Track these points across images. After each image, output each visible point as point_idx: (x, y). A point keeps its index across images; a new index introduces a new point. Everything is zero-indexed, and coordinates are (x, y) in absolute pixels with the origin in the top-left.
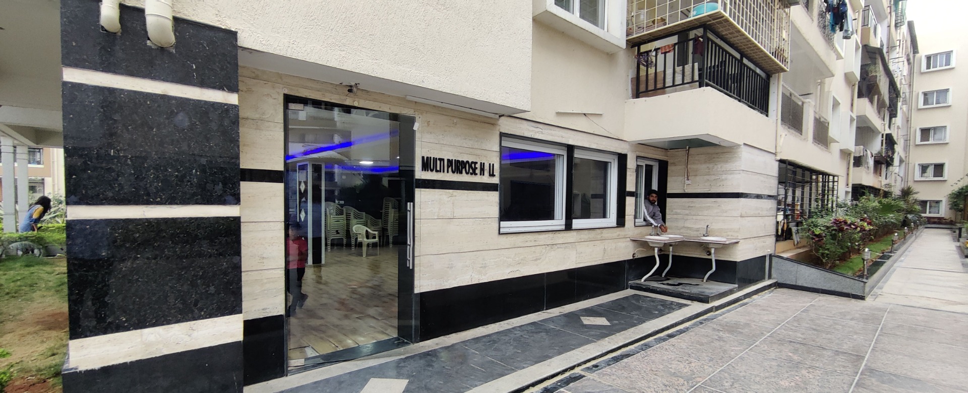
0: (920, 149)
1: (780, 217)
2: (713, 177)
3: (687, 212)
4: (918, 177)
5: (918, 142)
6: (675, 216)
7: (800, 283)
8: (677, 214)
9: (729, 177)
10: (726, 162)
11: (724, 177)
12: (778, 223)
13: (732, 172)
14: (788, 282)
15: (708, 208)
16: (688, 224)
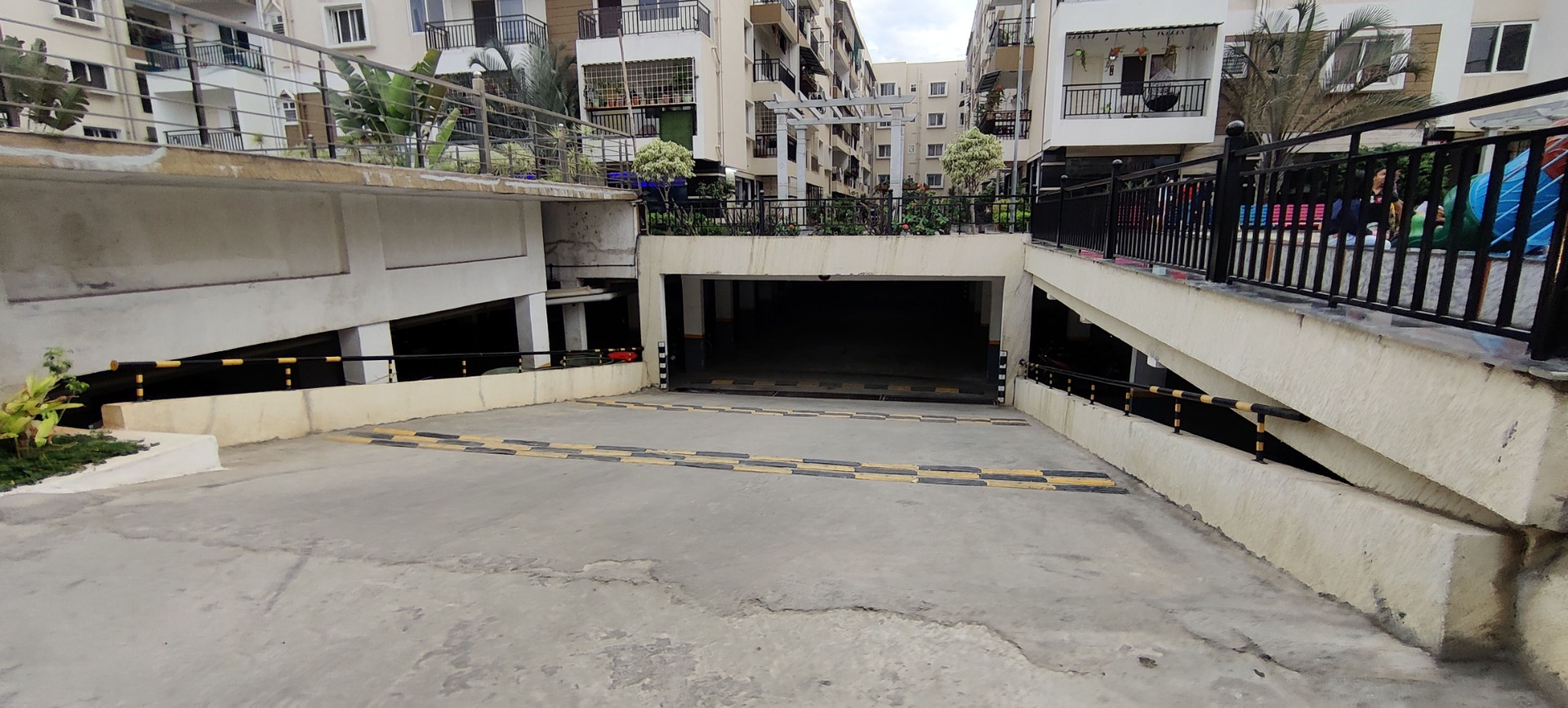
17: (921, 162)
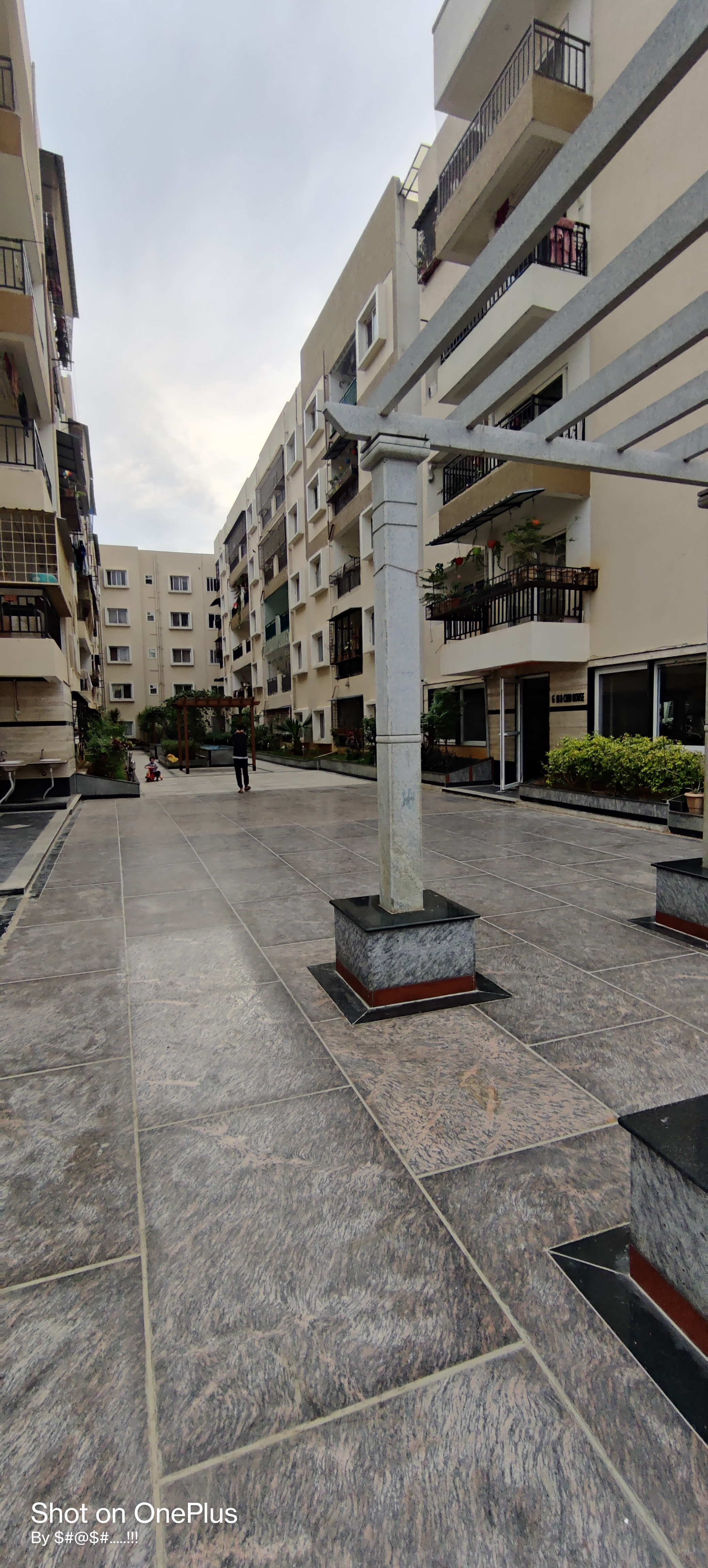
0: (111, 669)
1: (77, 741)
2: (41, 708)
3: (20, 739)
4: (113, 699)
5: (109, 661)
6: (9, 744)
7: (99, 793)
8: (10, 741)
9: (54, 707)
10: (51, 695)
11: (50, 708)
12: (76, 745)
13: (56, 704)
14: (90, 794)
15: (40, 734)
16: (22, 750)
17: (165, 669)
